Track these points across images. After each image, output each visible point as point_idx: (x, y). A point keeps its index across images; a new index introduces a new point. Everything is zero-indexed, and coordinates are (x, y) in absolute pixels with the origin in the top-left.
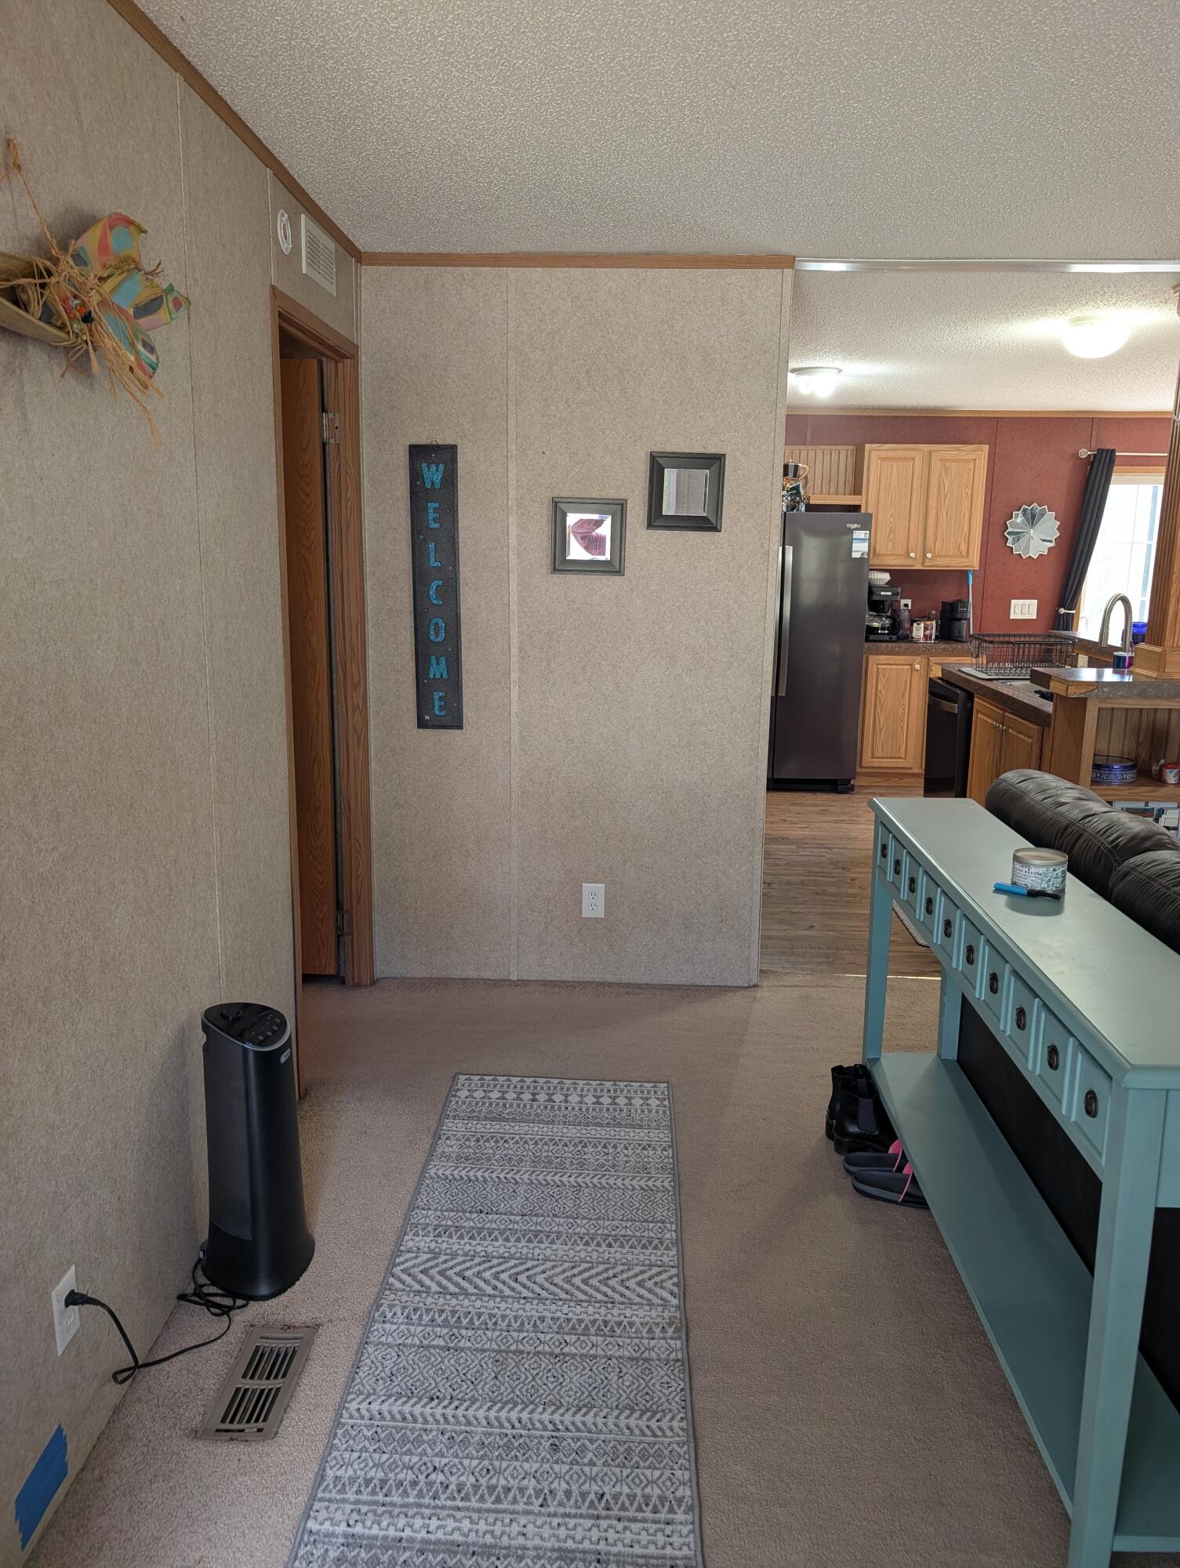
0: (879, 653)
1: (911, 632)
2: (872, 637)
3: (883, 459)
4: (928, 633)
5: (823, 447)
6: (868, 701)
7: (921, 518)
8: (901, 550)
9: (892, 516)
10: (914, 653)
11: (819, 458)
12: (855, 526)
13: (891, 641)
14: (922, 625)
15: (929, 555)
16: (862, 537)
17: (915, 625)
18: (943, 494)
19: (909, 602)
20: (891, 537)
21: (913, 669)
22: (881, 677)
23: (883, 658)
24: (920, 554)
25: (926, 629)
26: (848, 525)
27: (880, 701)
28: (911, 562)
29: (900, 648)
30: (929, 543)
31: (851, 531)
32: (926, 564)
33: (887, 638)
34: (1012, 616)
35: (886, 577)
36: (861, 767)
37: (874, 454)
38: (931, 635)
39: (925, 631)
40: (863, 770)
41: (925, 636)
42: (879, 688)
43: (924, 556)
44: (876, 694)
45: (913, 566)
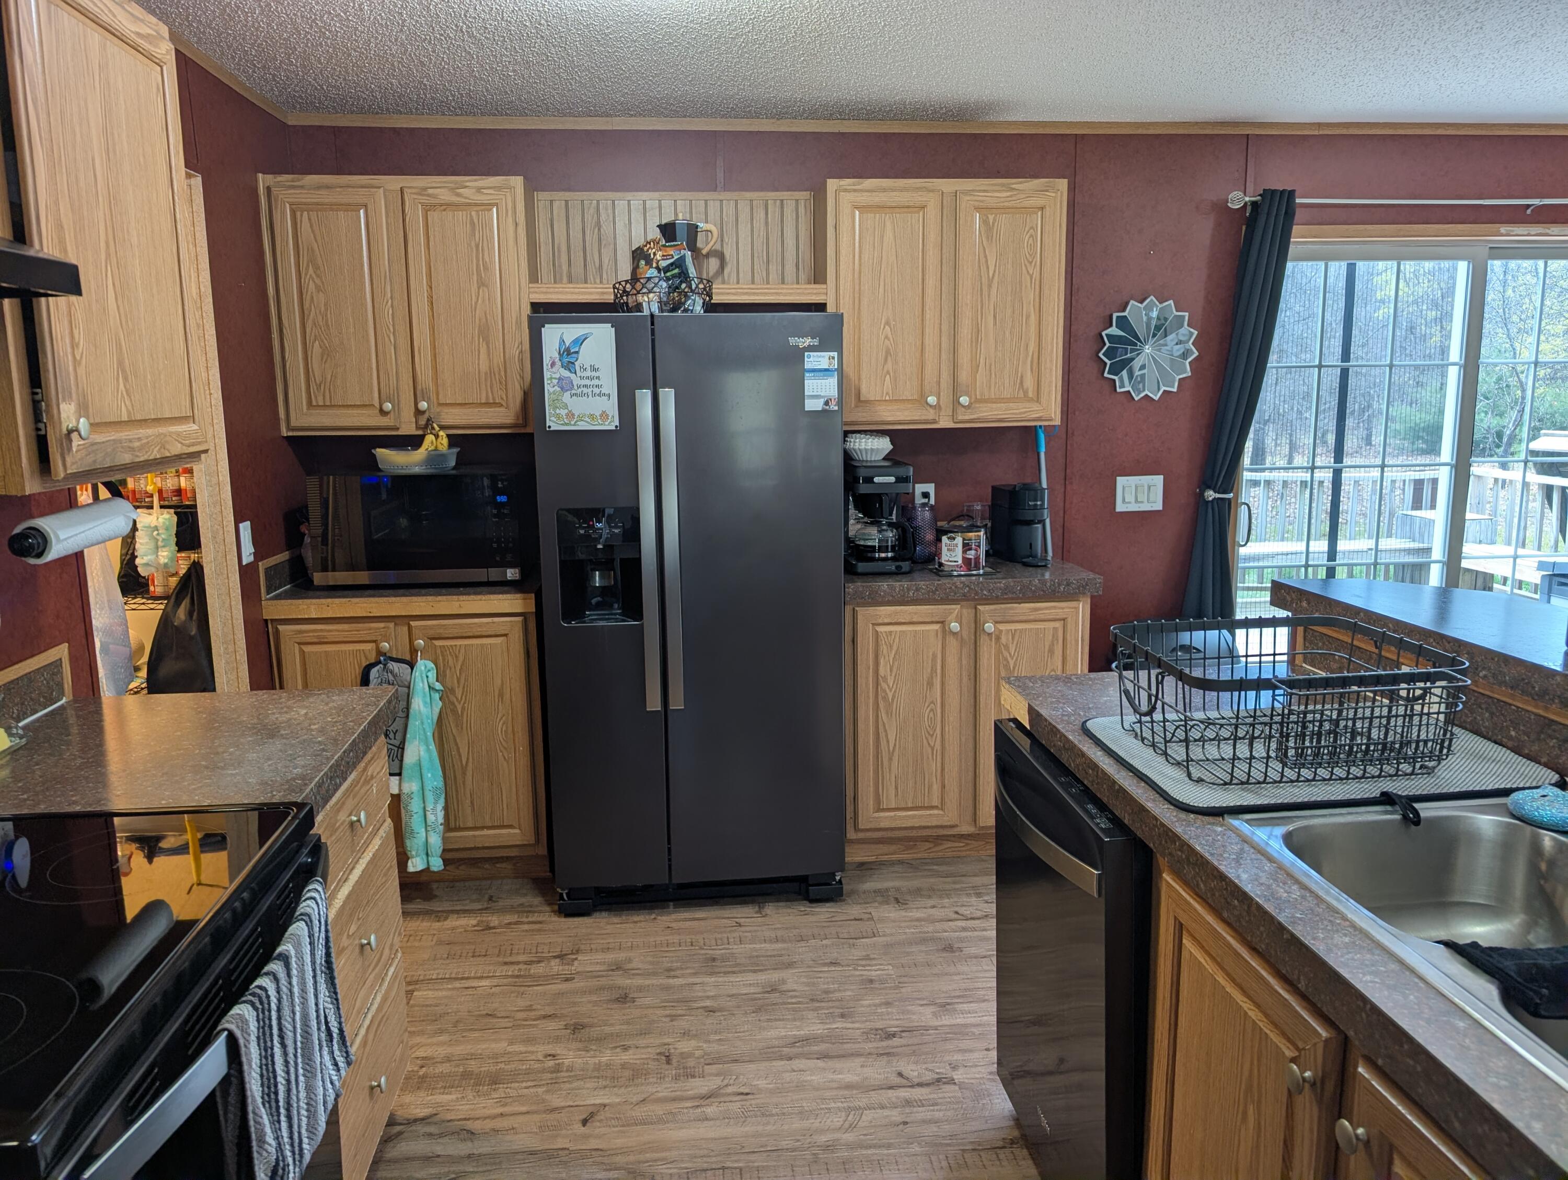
0: (876, 601)
1: (938, 553)
2: (862, 567)
3: (863, 209)
4: (971, 554)
5: (749, 195)
6: (861, 699)
7: (945, 327)
8: (909, 391)
9: (887, 323)
10: (945, 601)
11: (744, 215)
12: (808, 341)
13: (898, 573)
14: (959, 540)
15: (964, 400)
16: (824, 364)
17: (944, 539)
18: (985, 280)
19: (930, 488)
20: (889, 366)
21: (946, 632)
22: (884, 648)
23: (885, 611)
24: (946, 398)
25: (966, 547)
26: (793, 341)
27: (885, 698)
28: (930, 415)
29: (917, 590)
30: (964, 376)
31: (798, 355)
32: (960, 418)
33: (892, 567)
34: (1120, 507)
35: (884, 445)
36: (856, 829)
37: (846, 199)
38: (977, 558)
39: (964, 552)
40: (861, 835)
41: (967, 561)
42: (882, 672)
43: (956, 402)
44: (877, 684)
45: (934, 422)
